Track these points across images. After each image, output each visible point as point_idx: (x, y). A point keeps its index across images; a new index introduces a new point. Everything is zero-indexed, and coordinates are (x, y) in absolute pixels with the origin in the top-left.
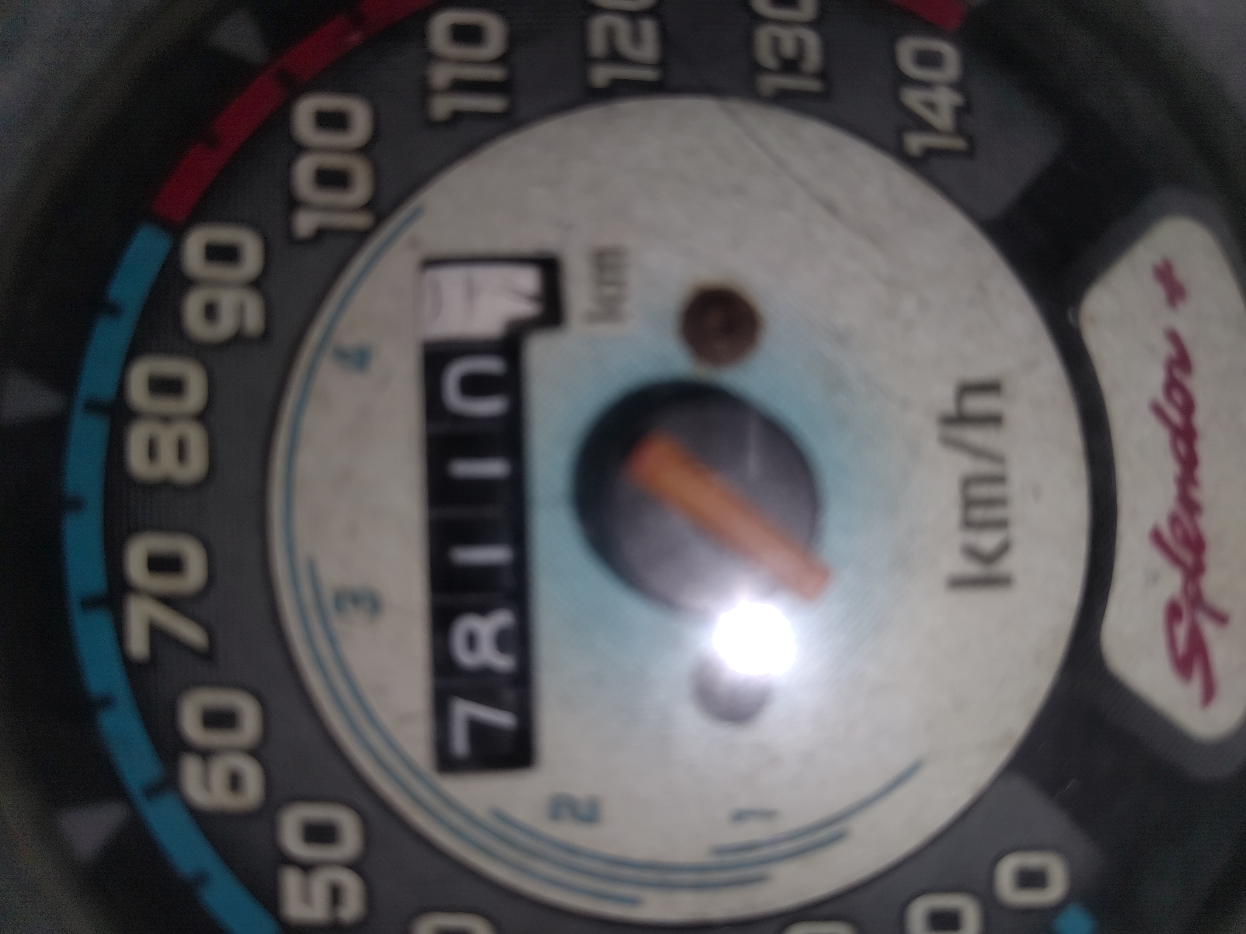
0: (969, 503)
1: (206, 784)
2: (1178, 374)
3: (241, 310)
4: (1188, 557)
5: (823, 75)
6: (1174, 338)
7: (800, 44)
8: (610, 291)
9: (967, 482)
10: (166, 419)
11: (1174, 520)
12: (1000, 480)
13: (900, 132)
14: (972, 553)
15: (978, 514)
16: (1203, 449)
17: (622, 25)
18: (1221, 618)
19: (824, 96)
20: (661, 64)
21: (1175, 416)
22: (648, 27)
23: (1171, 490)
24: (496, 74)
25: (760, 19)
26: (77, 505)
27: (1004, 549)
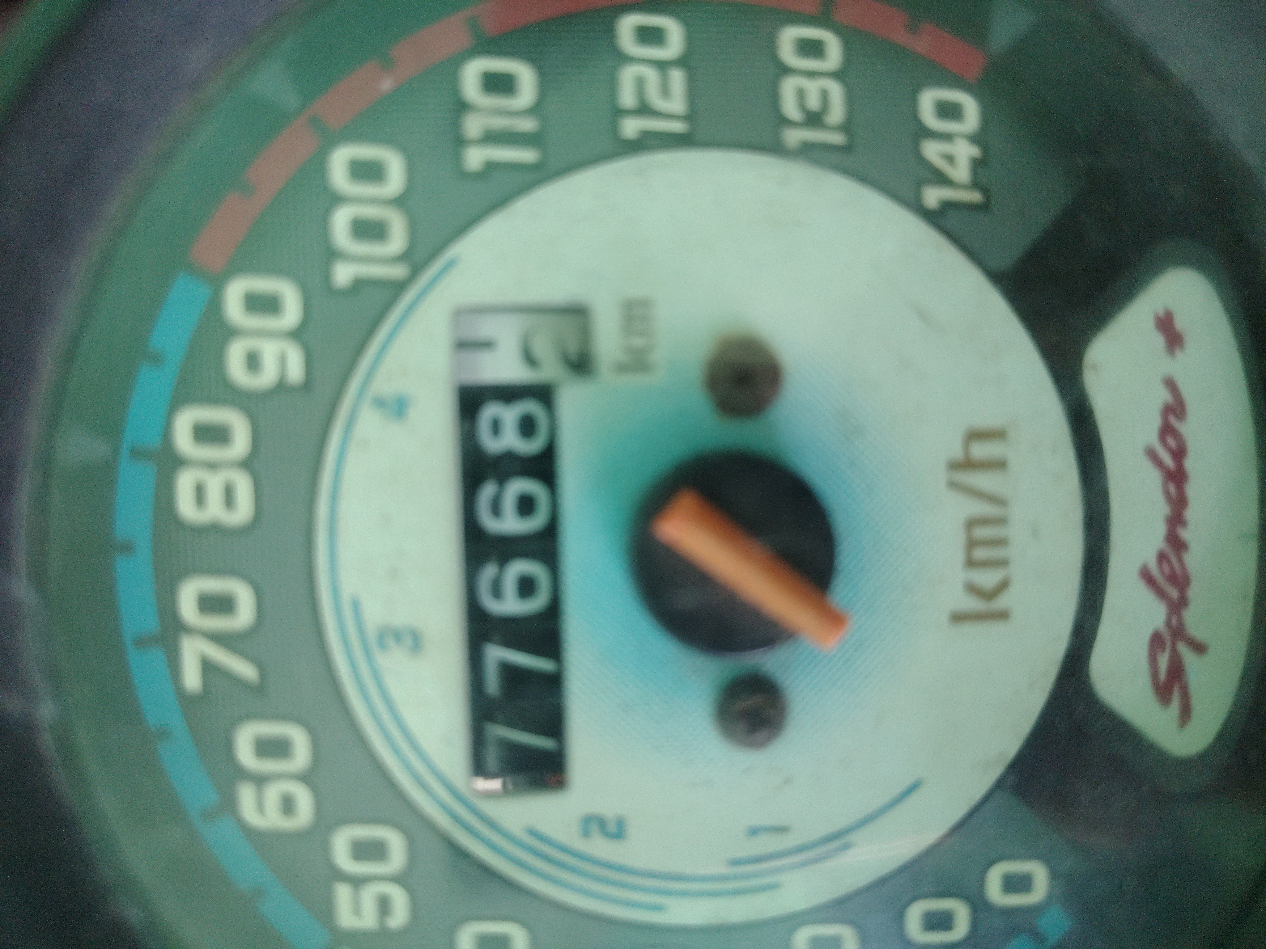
0: (972, 544)
1: (260, 807)
2: (1172, 420)
3: (282, 360)
4: (1174, 593)
5: (846, 127)
6: (1171, 384)
7: (825, 95)
8: (638, 342)
9: (972, 523)
10: (212, 466)
11: (1162, 557)
12: (1001, 521)
13: (919, 185)
14: (973, 589)
15: (980, 554)
16: (1192, 490)
17: (651, 75)
18: (1199, 648)
19: (847, 149)
20: (690, 117)
21: (1168, 460)
22: (677, 77)
23: (1160, 530)
24: (528, 125)
25: (786, 70)
26: (128, 548)
27: (1003, 586)
